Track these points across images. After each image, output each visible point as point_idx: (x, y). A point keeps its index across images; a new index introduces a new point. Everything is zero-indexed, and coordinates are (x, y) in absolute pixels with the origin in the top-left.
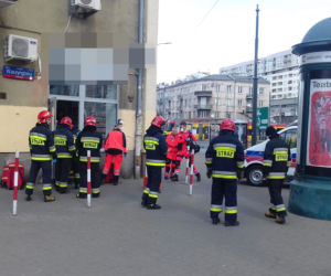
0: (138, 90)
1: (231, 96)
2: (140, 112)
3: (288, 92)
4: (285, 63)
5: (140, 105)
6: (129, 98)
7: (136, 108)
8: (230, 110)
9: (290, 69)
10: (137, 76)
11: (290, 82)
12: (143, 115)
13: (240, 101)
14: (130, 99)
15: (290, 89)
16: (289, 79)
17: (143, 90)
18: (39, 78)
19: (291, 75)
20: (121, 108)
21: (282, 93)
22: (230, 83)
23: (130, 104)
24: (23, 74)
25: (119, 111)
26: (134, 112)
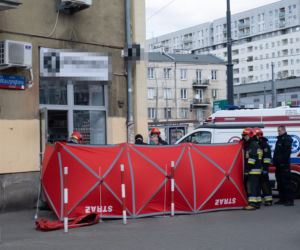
0: (128, 92)
2: (131, 119)
3: (247, 73)
4: (242, 30)
5: (131, 111)
6: (119, 102)
7: (127, 114)
10: (126, 76)
11: (250, 59)
12: (134, 122)
13: (183, 92)
14: (120, 104)
15: (251, 68)
17: (134, 93)
18: (30, 86)
19: (250, 49)
20: (110, 115)
22: (168, 65)
23: (120, 110)
24: (16, 82)
25: (109, 119)
26: (124, 120)
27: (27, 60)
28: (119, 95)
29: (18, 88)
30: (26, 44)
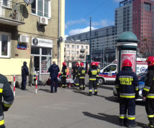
0: (58, 51)
1: (74, 49)
3: (96, 48)
4: (95, 35)
7: (58, 58)
8: (74, 56)
9: (98, 38)
11: (98, 43)
12: (60, 61)
13: (78, 52)
14: (56, 55)
15: (98, 46)
16: (97, 42)
17: (60, 52)
18: (28, 48)
19: (98, 40)
21: (94, 48)
22: (73, 44)
23: (56, 57)
25: (52, 60)
27: (27, 40)
28: (56, 52)
29: (24, 49)
30: (27, 35)
